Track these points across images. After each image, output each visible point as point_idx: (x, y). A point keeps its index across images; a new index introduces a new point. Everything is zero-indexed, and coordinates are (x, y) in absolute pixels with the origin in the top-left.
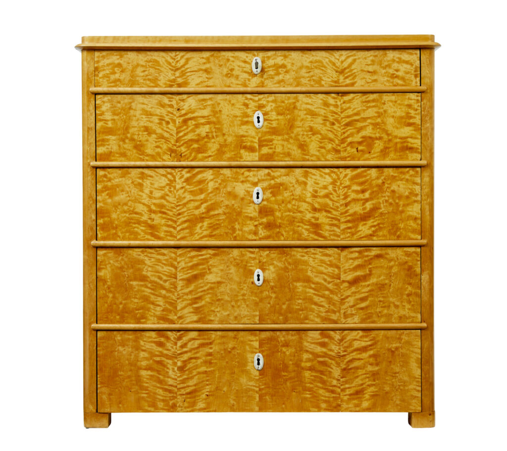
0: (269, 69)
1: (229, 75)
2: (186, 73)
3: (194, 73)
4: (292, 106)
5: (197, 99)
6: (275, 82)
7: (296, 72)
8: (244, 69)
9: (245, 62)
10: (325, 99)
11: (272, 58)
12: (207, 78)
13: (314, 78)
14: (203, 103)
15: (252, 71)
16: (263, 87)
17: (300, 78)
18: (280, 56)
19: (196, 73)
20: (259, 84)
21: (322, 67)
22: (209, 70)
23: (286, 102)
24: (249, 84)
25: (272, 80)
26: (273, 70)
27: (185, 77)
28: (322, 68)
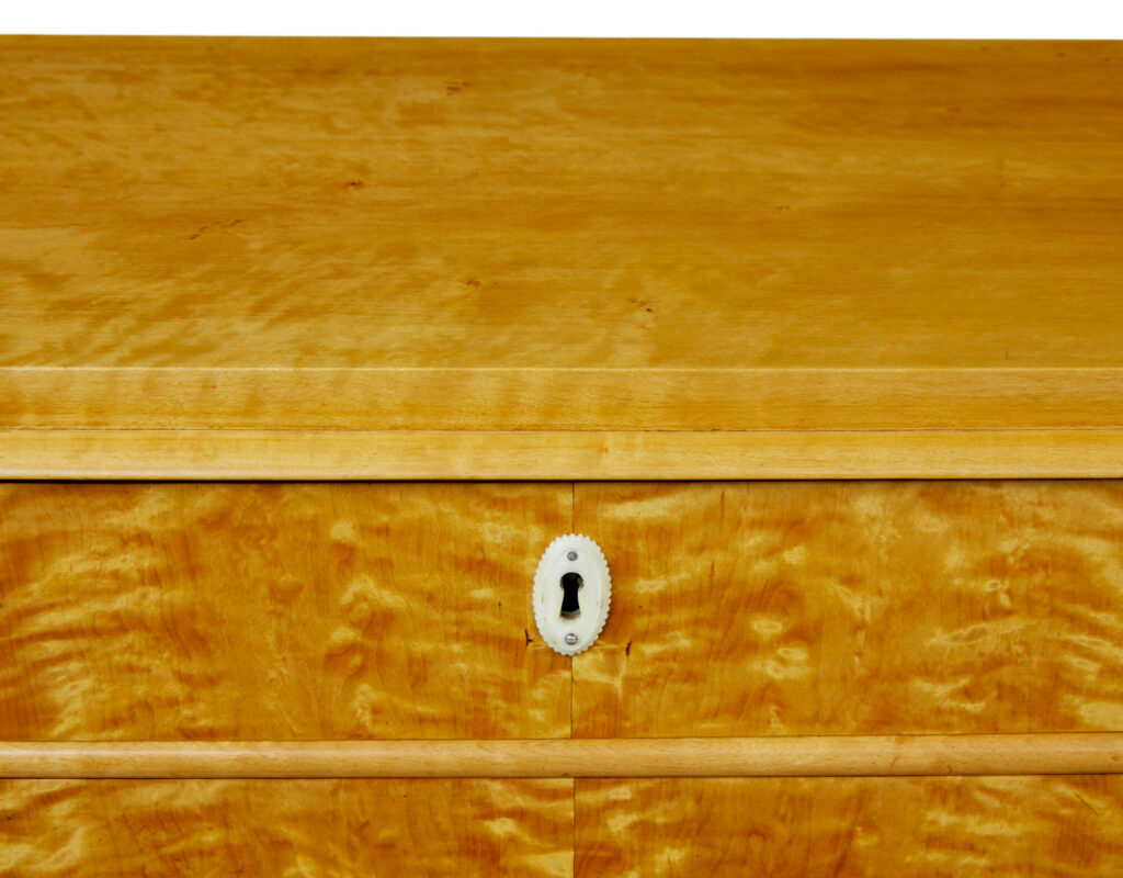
0: (664, 618)
1: (357, 660)
2: (20, 642)
3: (82, 643)
4: (828, 859)
5: (113, 813)
6: (709, 701)
7: (878, 638)
8: (476, 618)
9: (480, 566)
10: (1065, 812)
11: (693, 539)
12: (182, 678)
13: (1005, 674)
14: (162, 836)
15: (531, 636)
16: (614, 733)
17: (900, 676)
18: (756, 524)
19: (96, 643)
20: (585, 715)
21: (1073, 598)
22: (200, 626)
23: (782, 831)
24: (510, 717)
25: (687, 688)
26: (697, 622)
27: (12, 672)
28: (1070, 608)
